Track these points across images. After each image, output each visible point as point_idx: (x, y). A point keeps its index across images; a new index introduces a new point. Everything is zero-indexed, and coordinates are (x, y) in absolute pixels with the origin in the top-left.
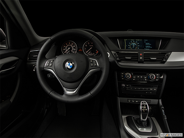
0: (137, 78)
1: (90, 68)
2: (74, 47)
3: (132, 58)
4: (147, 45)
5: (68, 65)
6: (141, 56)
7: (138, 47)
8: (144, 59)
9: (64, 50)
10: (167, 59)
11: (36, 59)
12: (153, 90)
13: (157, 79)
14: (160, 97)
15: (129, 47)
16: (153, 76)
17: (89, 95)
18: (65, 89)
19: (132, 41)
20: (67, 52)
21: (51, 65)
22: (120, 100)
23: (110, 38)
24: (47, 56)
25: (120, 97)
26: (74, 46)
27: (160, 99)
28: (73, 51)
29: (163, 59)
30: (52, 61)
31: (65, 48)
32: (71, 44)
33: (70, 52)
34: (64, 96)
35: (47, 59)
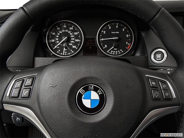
9: (52, 43)
21: (25, 93)
26: (76, 33)
28: (74, 44)
31: (54, 37)
32: (68, 28)
35: (14, 74)
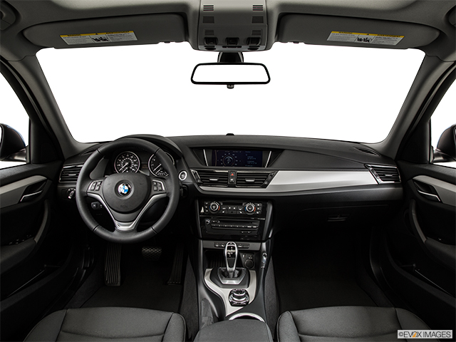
0: (227, 209)
1: (153, 192)
2: (134, 161)
3: (219, 180)
4: (250, 160)
5: (122, 189)
6: (232, 177)
7: (236, 163)
8: (237, 181)
9: (118, 167)
10: (269, 182)
11: (76, 180)
12: (252, 228)
13: (258, 211)
14: (263, 239)
15: (222, 162)
16: (251, 207)
17: (150, 230)
18: (116, 223)
19: (227, 154)
20: (123, 169)
21: (97, 188)
22: (203, 244)
23: (192, 149)
24: (92, 175)
25: (203, 239)
27: (264, 242)
28: (133, 168)
29: (264, 181)
30: (99, 183)
31: (120, 163)
32: (129, 157)
33: (129, 169)
34: (115, 232)
